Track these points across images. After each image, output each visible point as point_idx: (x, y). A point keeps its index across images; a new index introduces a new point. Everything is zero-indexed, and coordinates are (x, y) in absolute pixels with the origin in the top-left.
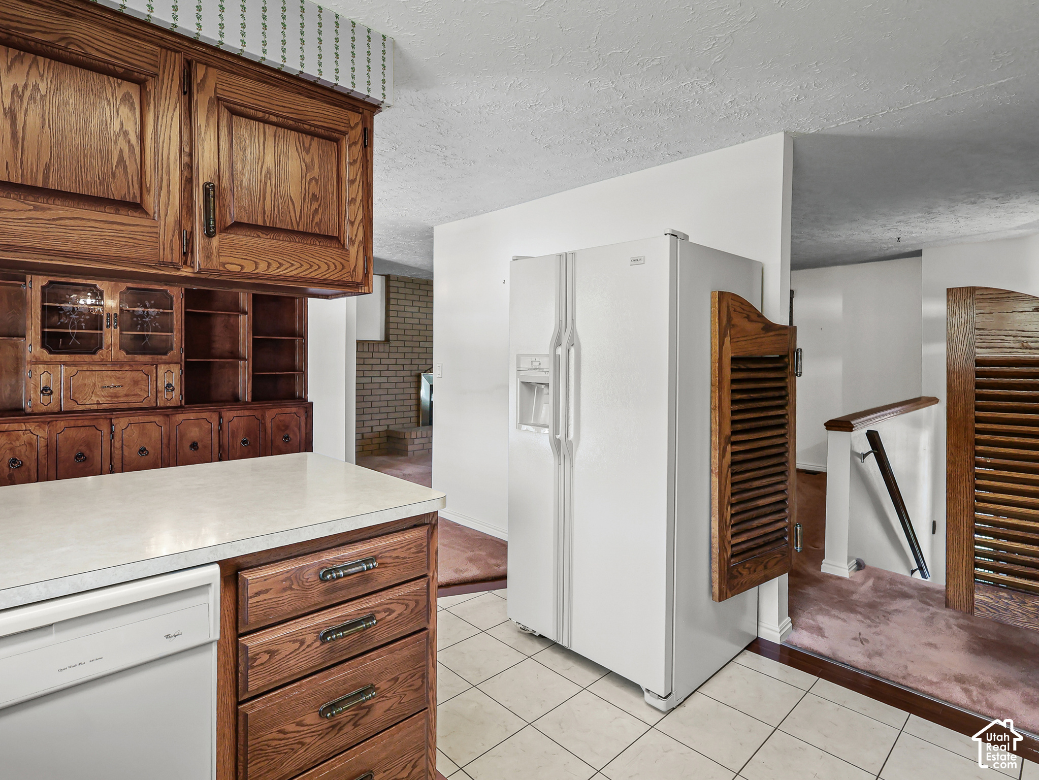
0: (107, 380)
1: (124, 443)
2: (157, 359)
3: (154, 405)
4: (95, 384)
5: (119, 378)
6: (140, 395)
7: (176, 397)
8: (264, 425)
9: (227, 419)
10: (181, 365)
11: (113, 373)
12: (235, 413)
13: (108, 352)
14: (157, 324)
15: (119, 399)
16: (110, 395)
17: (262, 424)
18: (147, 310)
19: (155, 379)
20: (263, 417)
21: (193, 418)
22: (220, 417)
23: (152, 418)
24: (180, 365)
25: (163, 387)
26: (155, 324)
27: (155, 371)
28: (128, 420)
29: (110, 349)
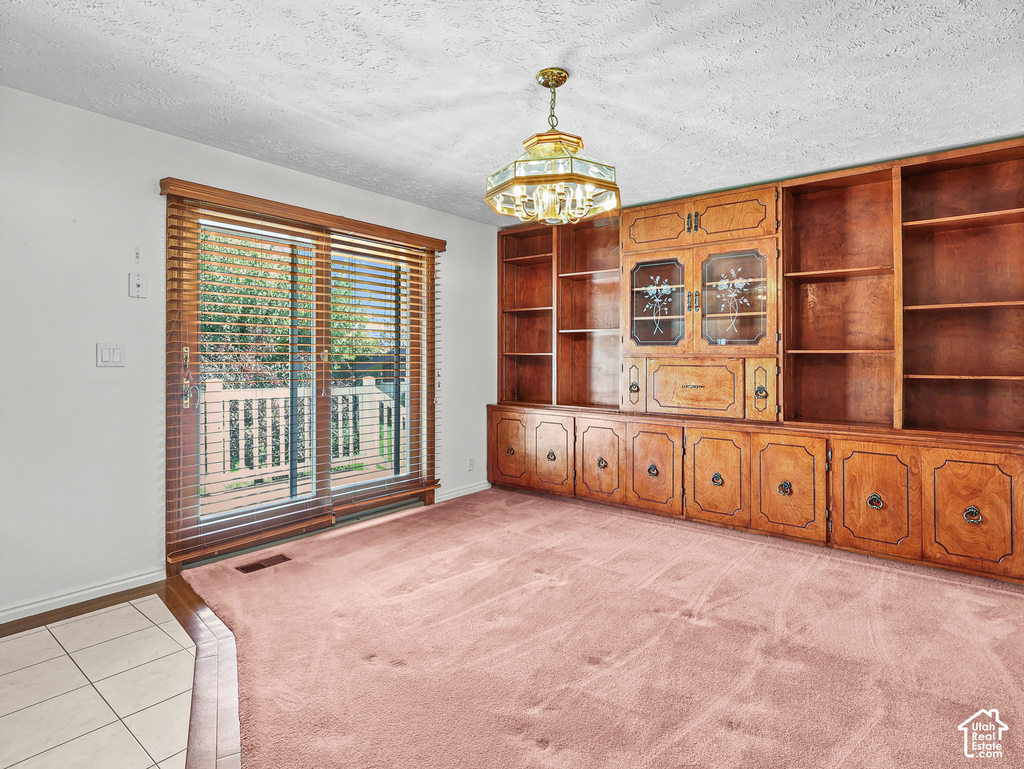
0: (687, 378)
1: (696, 463)
2: (745, 351)
3: (741, 416)
4: (676, 382)
5: (700, 376)
6: (723, 400)
7: (769, 408)
8: (918, 476)
9: (841, 453)
10: (777, 359)
11: (694, 369)
12: (857, 446)
13: (689, 342)
14: (745, 301)
15: (701, 403)
16: (691, 397)
17: (913, 474)
18: (733, 282)
19: (741, 378)
20: (916, 462)
21: (783, 443)
22: (828, 448)
23: (728, 435)
24: (775, 359)
25: (753, 391)
26: (742, 301)
27: (741, 367)
28: (700, 432)
29: (692, 338)
